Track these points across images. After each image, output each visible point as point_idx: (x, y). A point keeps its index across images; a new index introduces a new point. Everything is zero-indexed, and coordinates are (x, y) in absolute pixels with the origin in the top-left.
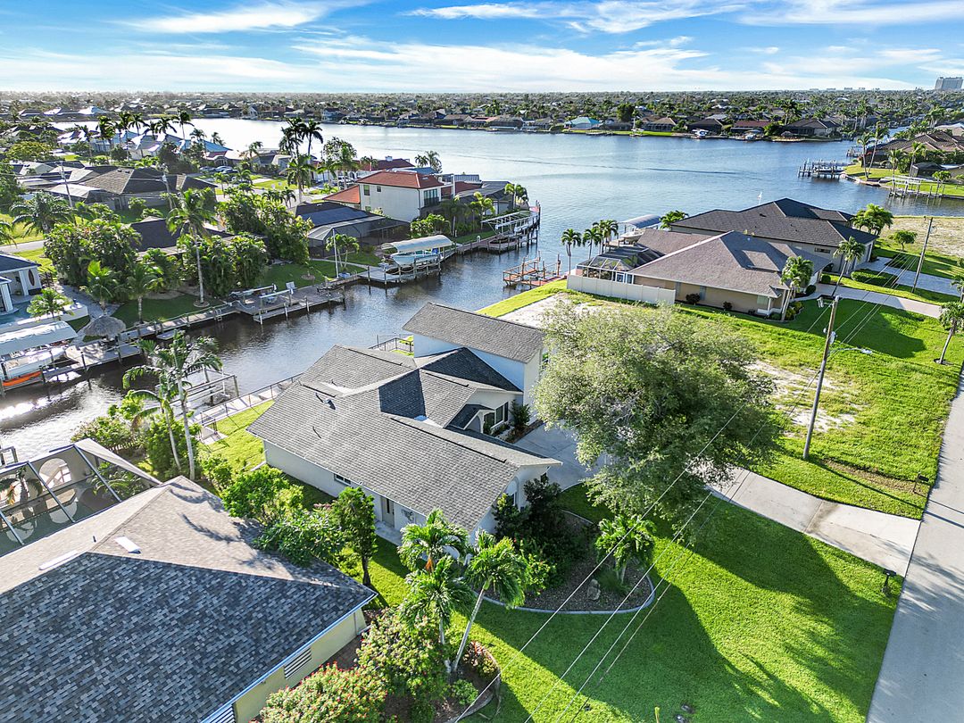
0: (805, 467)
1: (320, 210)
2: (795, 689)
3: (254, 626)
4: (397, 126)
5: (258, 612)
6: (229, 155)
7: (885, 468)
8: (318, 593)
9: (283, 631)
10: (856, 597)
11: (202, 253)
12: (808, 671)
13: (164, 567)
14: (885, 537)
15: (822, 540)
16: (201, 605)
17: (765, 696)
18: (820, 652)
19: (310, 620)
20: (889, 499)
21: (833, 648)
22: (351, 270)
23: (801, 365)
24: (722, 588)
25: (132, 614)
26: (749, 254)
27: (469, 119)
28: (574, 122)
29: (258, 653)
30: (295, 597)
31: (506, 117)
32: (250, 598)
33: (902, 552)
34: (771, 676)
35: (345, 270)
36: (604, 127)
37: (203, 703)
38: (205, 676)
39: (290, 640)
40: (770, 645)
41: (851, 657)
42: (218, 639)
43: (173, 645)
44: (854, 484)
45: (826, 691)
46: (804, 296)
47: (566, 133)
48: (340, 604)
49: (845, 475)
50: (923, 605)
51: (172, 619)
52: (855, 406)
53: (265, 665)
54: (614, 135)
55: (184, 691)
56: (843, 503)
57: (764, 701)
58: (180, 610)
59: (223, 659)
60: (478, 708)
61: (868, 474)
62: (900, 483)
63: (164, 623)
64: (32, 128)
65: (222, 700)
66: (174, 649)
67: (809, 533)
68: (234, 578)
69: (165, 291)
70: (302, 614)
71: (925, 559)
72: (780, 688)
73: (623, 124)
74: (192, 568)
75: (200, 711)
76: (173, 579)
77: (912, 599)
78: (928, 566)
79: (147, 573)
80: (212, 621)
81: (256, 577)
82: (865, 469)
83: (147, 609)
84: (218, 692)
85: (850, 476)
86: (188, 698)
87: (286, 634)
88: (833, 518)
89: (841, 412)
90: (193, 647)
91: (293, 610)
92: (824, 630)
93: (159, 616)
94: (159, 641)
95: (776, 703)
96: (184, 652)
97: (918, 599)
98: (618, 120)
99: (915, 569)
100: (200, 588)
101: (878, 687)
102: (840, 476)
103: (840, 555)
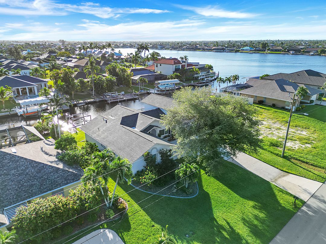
0: (281, 159)
1: (139, 71)
2: (239, 233)
3: (42, 180)
4: (181, 50)
5: (46, 176)
6: (122, 57)
7: (315, 163)
8: (69, 174)
9: (52, 183)
10: (281, 206)
11: (95, 80)
12: (247, 228)
13: (21, 158)
14: (304, 187)
15: (276, 185)
16: (27, 171)
17: (225, 233)
18: (256, 222)
19: (63, 181)
20: (312, 174)
21: (262, 221)
22: (144, 89)
23: (296, 126)
24: (226, 195)
25: (5, 170)
26: (285, 86)
27: (206, 48)
28: (244, 48)
29: (40, 188)
30: (60, 173)
31: (220, 47)
32: (45, 171)
33: (309, 193)
34: (230, 227)
35: (142, 89)
36: (255, 50)
37: (16, 200)
38: (20, 192)
39: (53, 186)
40: (236, 217)
41: (268, 226)
42: (29, 182)
43: (14, 181)
44: (299, 168)
45: (251, 236)
46: (309, 104)
47: (240, 52)
48: (75, 178)
49: (297, 164)
50: (310, 213)
51: (16, 173)
52: (313, 142)
53: (41, 192)
54: (258, 53)
55: (11, 195)
56: (292, 174)
57: (224, 235)
58: (20, 171)
59: (28, 188)
60: (114, 220)
61: (307, 165)
62: (320, 169)
63: (13, 174)
64: (69, 49)
65: (22, 200)
66: (13, 182)
67: (272, 182)
68: (42, 165)
69: (83, 92)
70: (61, 179)
71: (319, 197)
72: (232, 232)
73: (263, 49)
74: (29, 160)
75: (14, 202)
76: (22, 162)
77: (306, 210)
78: (319, 200)
79: (14, 159)
80: (29, 176)
81: (50, 166)
82: (307, 163)
83: (10, 169)
84: (22, 197)
85: (299, 165)
86: (11, 197)
87: (53, 184)
88: (285, 178)
89: (306, 143)
90: (20, 183)
91: (58, 177)
92: (262, 215)
93: (13, 172)
94: (9, 179)
95: (228, 237)
96: (16, 184)
97: (309, 211)
98: (261, 48)
99: (313, 200)
100: (30, 166)
101: (275, 238)
102: (295, 164)
103: (282, 191)
